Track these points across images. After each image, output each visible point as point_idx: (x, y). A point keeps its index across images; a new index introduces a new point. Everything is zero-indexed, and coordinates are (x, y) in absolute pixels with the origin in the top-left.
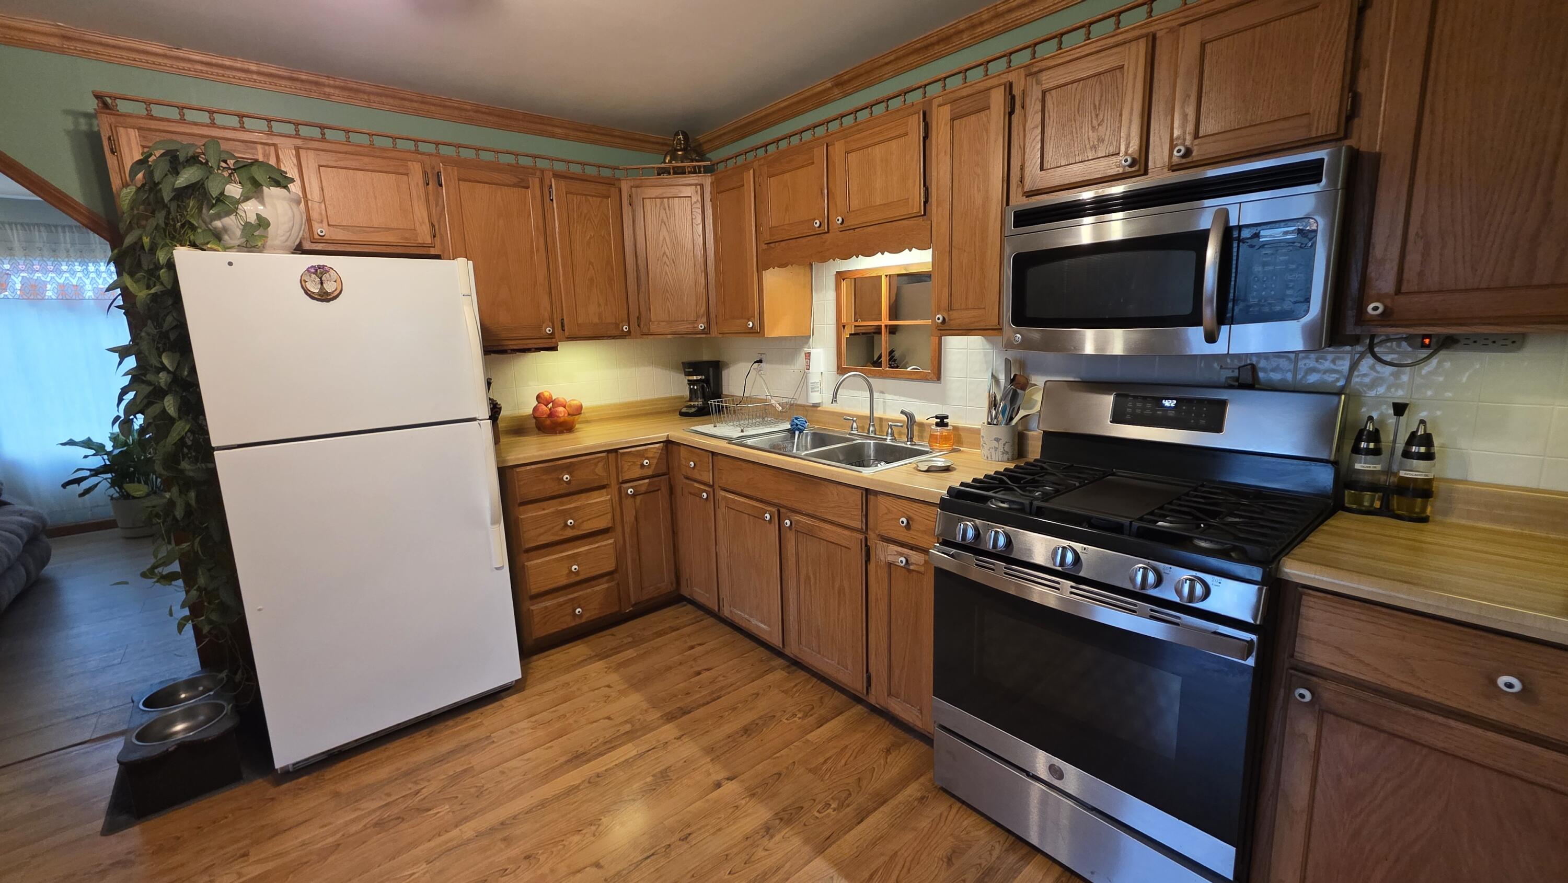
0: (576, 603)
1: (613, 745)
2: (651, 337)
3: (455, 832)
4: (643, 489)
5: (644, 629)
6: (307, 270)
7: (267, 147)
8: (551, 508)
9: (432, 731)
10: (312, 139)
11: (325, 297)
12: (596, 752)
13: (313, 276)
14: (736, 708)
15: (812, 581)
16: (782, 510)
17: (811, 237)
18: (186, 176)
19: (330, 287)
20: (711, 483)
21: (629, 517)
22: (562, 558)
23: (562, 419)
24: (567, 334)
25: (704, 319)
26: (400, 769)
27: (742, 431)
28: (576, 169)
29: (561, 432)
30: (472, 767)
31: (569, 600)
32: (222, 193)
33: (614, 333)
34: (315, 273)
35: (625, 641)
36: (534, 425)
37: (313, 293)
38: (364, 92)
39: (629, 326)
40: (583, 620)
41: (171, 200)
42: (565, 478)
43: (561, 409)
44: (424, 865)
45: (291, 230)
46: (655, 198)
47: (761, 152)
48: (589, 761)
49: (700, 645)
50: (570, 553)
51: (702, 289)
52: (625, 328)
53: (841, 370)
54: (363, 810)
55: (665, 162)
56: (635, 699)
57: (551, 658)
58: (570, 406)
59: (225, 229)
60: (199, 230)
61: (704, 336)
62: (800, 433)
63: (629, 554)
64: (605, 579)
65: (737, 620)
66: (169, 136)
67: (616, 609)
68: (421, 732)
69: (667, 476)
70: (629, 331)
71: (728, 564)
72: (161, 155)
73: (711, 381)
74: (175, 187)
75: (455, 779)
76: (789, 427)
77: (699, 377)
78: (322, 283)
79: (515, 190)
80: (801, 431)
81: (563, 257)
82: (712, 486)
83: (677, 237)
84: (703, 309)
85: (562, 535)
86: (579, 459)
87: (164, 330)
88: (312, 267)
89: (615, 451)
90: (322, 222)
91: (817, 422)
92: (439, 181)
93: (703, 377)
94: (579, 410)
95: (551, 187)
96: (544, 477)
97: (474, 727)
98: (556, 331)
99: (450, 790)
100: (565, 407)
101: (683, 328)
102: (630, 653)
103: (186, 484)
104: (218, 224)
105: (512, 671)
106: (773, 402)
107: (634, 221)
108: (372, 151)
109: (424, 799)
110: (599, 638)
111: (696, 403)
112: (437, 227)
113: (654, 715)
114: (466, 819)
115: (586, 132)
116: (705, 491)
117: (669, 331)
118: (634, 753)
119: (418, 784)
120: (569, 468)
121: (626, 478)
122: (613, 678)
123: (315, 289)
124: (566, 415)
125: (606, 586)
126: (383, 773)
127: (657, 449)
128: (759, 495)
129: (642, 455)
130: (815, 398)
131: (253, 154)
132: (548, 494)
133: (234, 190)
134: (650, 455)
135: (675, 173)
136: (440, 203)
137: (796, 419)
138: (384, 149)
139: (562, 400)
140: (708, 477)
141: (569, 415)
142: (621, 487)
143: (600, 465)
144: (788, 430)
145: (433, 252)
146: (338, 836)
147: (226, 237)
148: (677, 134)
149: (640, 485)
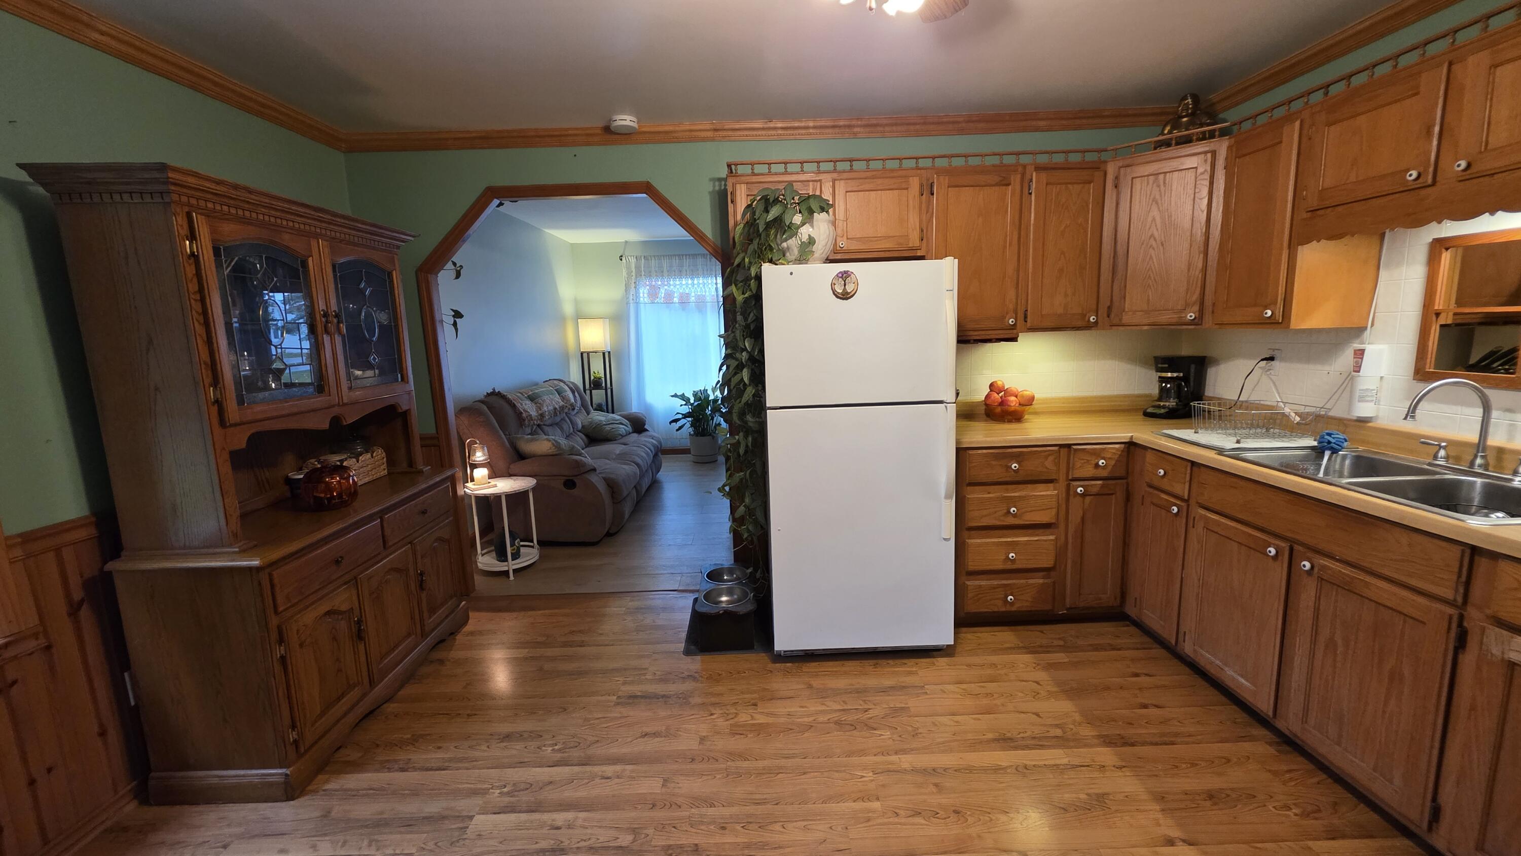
0: (1008, 589)
1: (1041, 743)
2: (1121, 328)
3: (894, 758)
4: (1095, 490)
5: (1077, 637)
6: (837, 275)
7: (815, 183)
8: (995, 493)
9: (877, 664)
10: (844, 172)
11: (845, 296)
12: (1024, 743)
13: (840, 279)
14: (1197, 765)
15: (1340, 649)
16: (1296, 547)
17: (1397, 195)
18: (773, 212)
19: (849, 288)
20: (1186, 497)
21: (1075, 516)
22: (1002, 543)
23: (1012, 409)
24: (1029, 324)
25: (1196, 308)
26: (853, 685)
27: (1238, 442)
28: (1059, 159)
29: (1010, 421)
30: (909, 707)
31: (1002, 584)
32: (791, 223)
33: (1080, 323)
34: (841, 277)
35: (1056, 643)
36: (983, 412)
37: (838, 293)
38: (881, 125)
39: (1097, 316)
40: (1014, 609)
41: (763, 230)
42: (1013, 466)
43: (1013, 398)
44: (871, 774)
45: (826, 245)
46: (1148, 176)
47: (1318, 96)
48: (1016, 748)
49: (1147, 675)
50: (1009, 540)
51: (1197, 273)
52: (1092, 319)
53: (1421, 374)
54: (828, 706)
55: (1162, 134)
56: (1065, 706)
57: (979, 635)
58: (1022, 396)
59: (788, 248)
60: (775, 251)
61: (1192, 327)
62: (1333, 453)
63: (1069, 555)
64: (1041, 574)
65: (1202, 663)
66: (766, 186)
67: (1048, 607)
68: (869, 661)
69: (1125, 481)
70: (1096, 323)
71: (1198, 595)
72: (760, 200)
73: (1192, 379)
74: (767, 221)
75: (896, 711)
76: (1315, 443)
77: (1175, 375)
78: (845, 285)
79: (997, 188)
80: (1334, 451)
81: (1035, 249)
82: (1187, 501)
83: (1170, 216)
84: (1196, 296)
85: (1004, 521)
86: (1029, 449)
87: (748, 322)
88: (840, 272)
89: (1069, 446)
90: (843, 237)
91: (1363, 442)
92: (931, 191)
93: (1181, 375)
94: (1030, 400)
95: (1031, 181)
96: (994, 463)
97: (910, 673)
98: (1018, 322)
99: (891, 720)
100: (1016, 397)
101: (1164, 318)
102: (1061, 657)
103: (748, 431)
104: (785, 245)
105: (944, 635)
106: (1287, 410)
107: (1117, 204)
108: (885, 173)
109: (871, 718)
110: (1027, 630)
111: (1167, 404)
112: (925, 231)
113: (1087, 732)
114: (904, 751)
115: (1071, 119)
116: (1175, 505)
117: (1146, 321)
118: (1065, 761)
119: (866, 703)
120: (1018, 458)
121: (1077, 475)
122: (1042, 675)
123: (839, 290)
124: (1017, 405)
125: (1041, 581)
126: (841, 683)
127: (1117, 449)
128: (1259, 522)
129: (1098, 454)
130: (1363, 410)
131: (807, 190)
132: (995, 479)
133: (797, 219)
134: (1108, 455)
135: (1177, 144)
136: (930, 210)
137: (1329, 435)
138: (892, 170)
139: (1015, 390)
140: (1182, 489)
141: (1020, 405)
142: (1069, 484)
143: (1051, 458)
144: (1313, 448)
145: (919, 254)
146: (811, 719)
147: (788, 254)
148: (1185, 98)
149: (1092, 485)
